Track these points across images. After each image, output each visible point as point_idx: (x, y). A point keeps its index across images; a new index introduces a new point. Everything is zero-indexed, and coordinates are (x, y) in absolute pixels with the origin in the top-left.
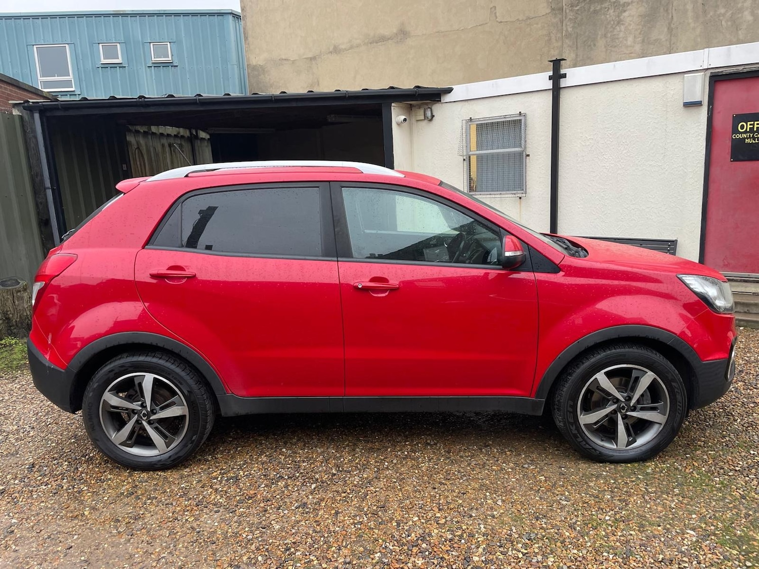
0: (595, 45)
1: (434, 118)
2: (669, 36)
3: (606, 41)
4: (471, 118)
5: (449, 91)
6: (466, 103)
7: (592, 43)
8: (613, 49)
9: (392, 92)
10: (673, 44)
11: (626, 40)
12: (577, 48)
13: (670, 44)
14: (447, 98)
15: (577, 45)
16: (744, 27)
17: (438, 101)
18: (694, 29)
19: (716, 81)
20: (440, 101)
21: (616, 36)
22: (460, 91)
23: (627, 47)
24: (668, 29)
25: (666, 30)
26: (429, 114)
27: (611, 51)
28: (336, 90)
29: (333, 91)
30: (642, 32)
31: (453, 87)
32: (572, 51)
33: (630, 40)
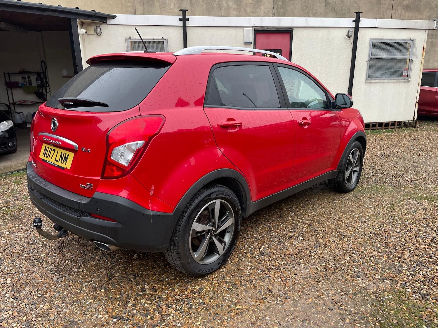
0: (153, 5)
1: (102, 34)
2: (191, 7)
3: (160, 4)
4: (130, 37)
5: (114, 17)
6: (126, 27)
7: (152, 3)
8: (164, 9)
9: (77, 11)
10: (194, 11)
11: (170, 5)
12: (143, 4)
13: (192, 11)
14: (111, 22)
15: (143, 2)
16: (223, 9)
17: (105, 23)
18: (202, 5)
19: (257, 33)
20: (107, 23)
21: (165, 2)
22: (121, 18)
23: (171, 9)
24: (191, 3)
25: (189, 3)
26: (98, 30)
27: (163, 10)
28: (39, 3)
29: (38, 3)
30: (178, 2)
31: (116, 15)
32: (141, 6)
33: (172, 6)
